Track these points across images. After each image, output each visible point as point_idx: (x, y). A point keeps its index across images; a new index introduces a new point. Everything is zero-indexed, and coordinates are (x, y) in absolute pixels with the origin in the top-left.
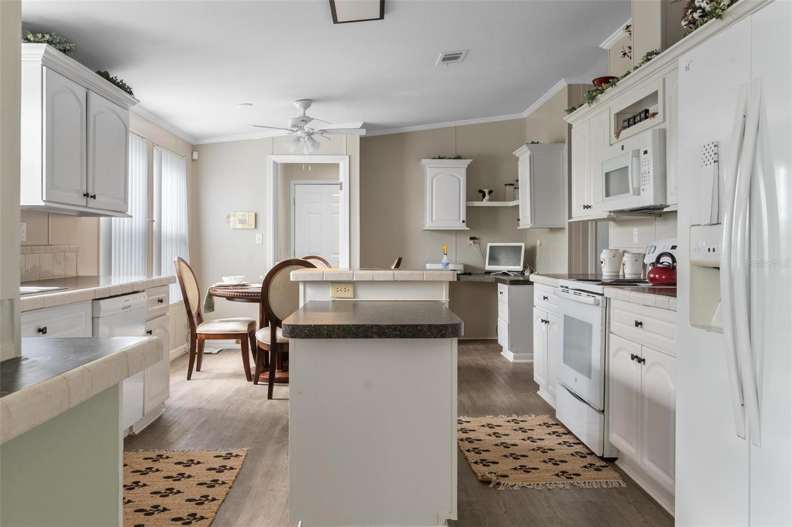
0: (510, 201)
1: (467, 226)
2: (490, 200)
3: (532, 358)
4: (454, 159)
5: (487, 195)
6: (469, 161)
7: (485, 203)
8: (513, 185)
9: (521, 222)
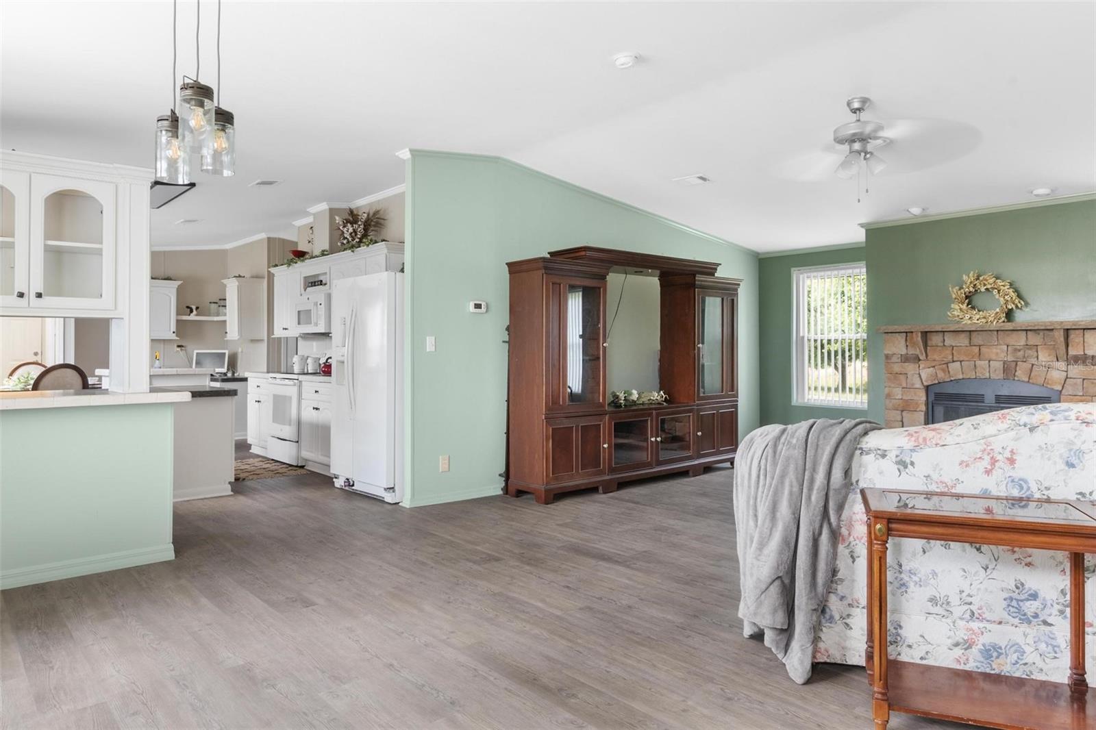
0: (214, 316)
1: (177, 336)
2: (197, 315)
3: (246, 435)
4: (162, 279)
5: (194, 310)
6: (179, 283)
7: (193, 317)
8: (216, 303)
9: (228, 335)
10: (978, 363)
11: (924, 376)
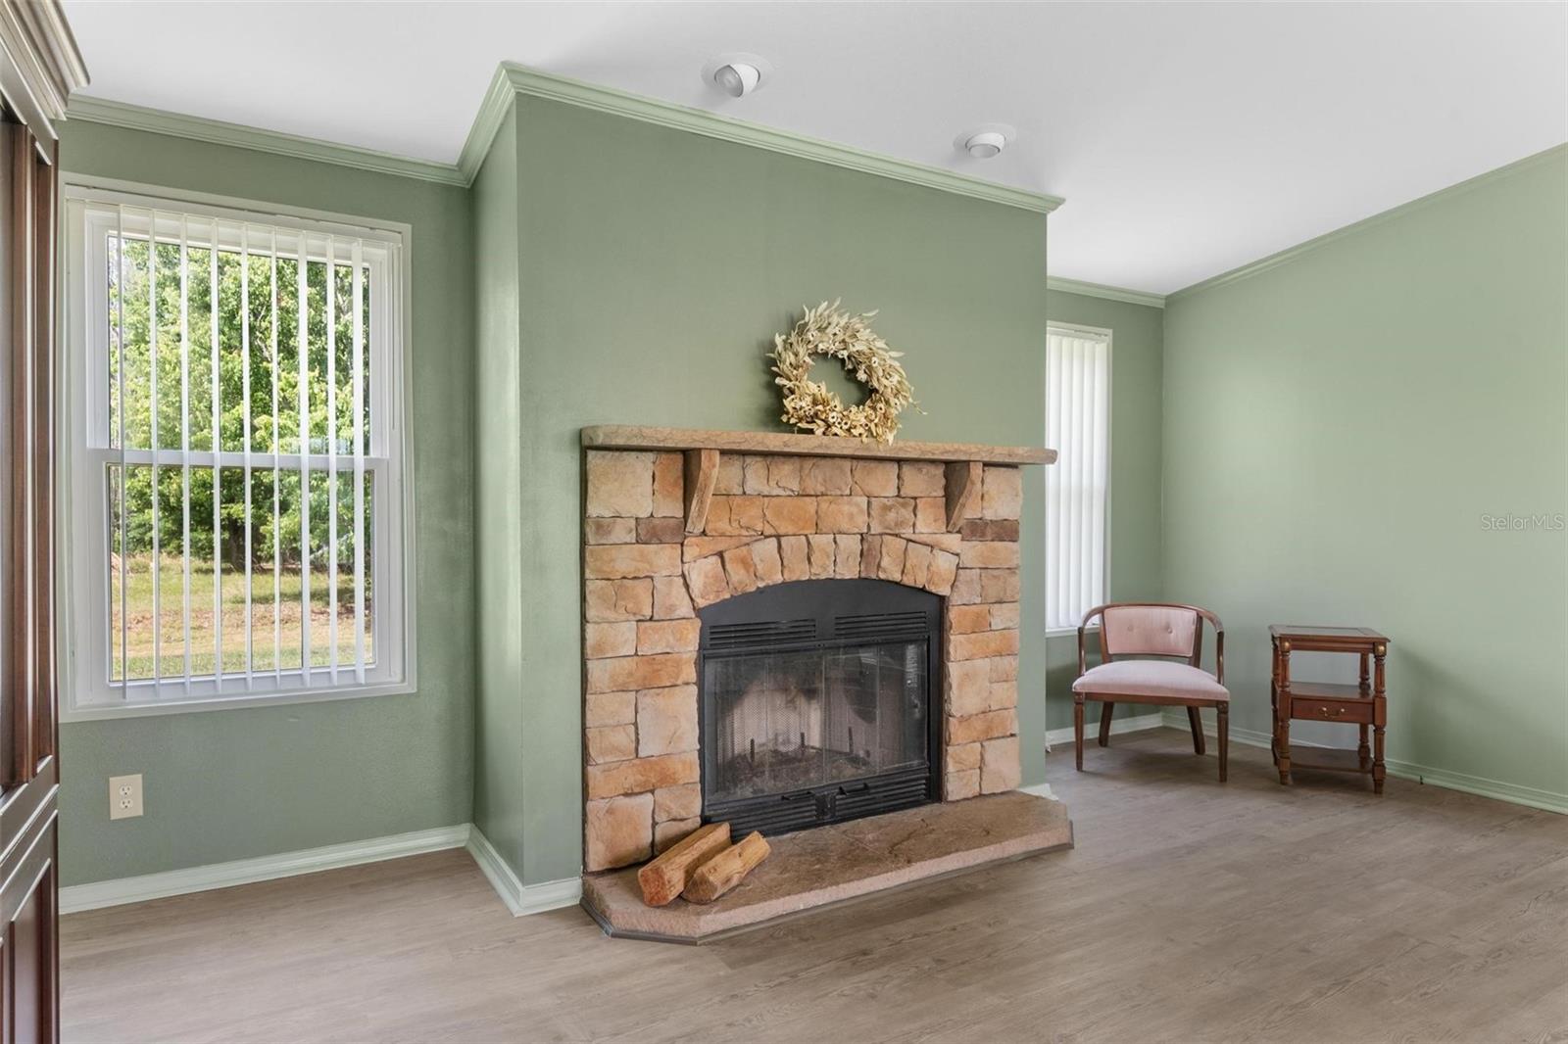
10: (815, 539)
11: (697, 582)
